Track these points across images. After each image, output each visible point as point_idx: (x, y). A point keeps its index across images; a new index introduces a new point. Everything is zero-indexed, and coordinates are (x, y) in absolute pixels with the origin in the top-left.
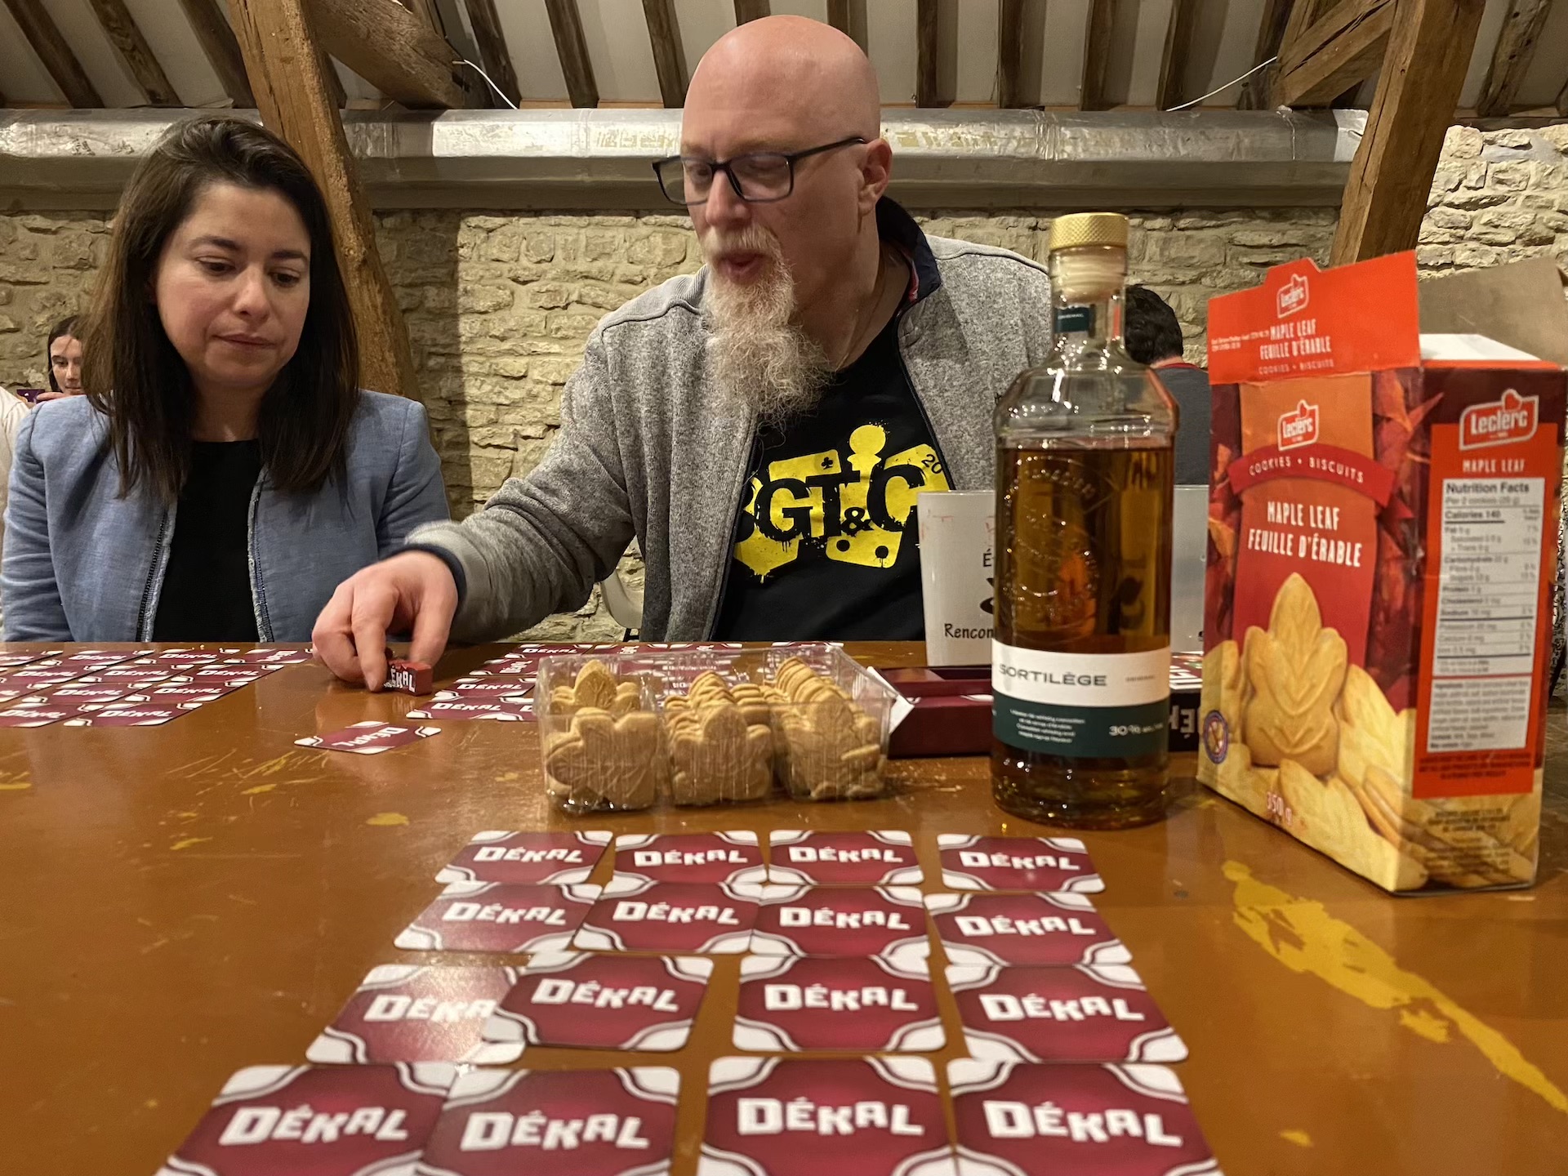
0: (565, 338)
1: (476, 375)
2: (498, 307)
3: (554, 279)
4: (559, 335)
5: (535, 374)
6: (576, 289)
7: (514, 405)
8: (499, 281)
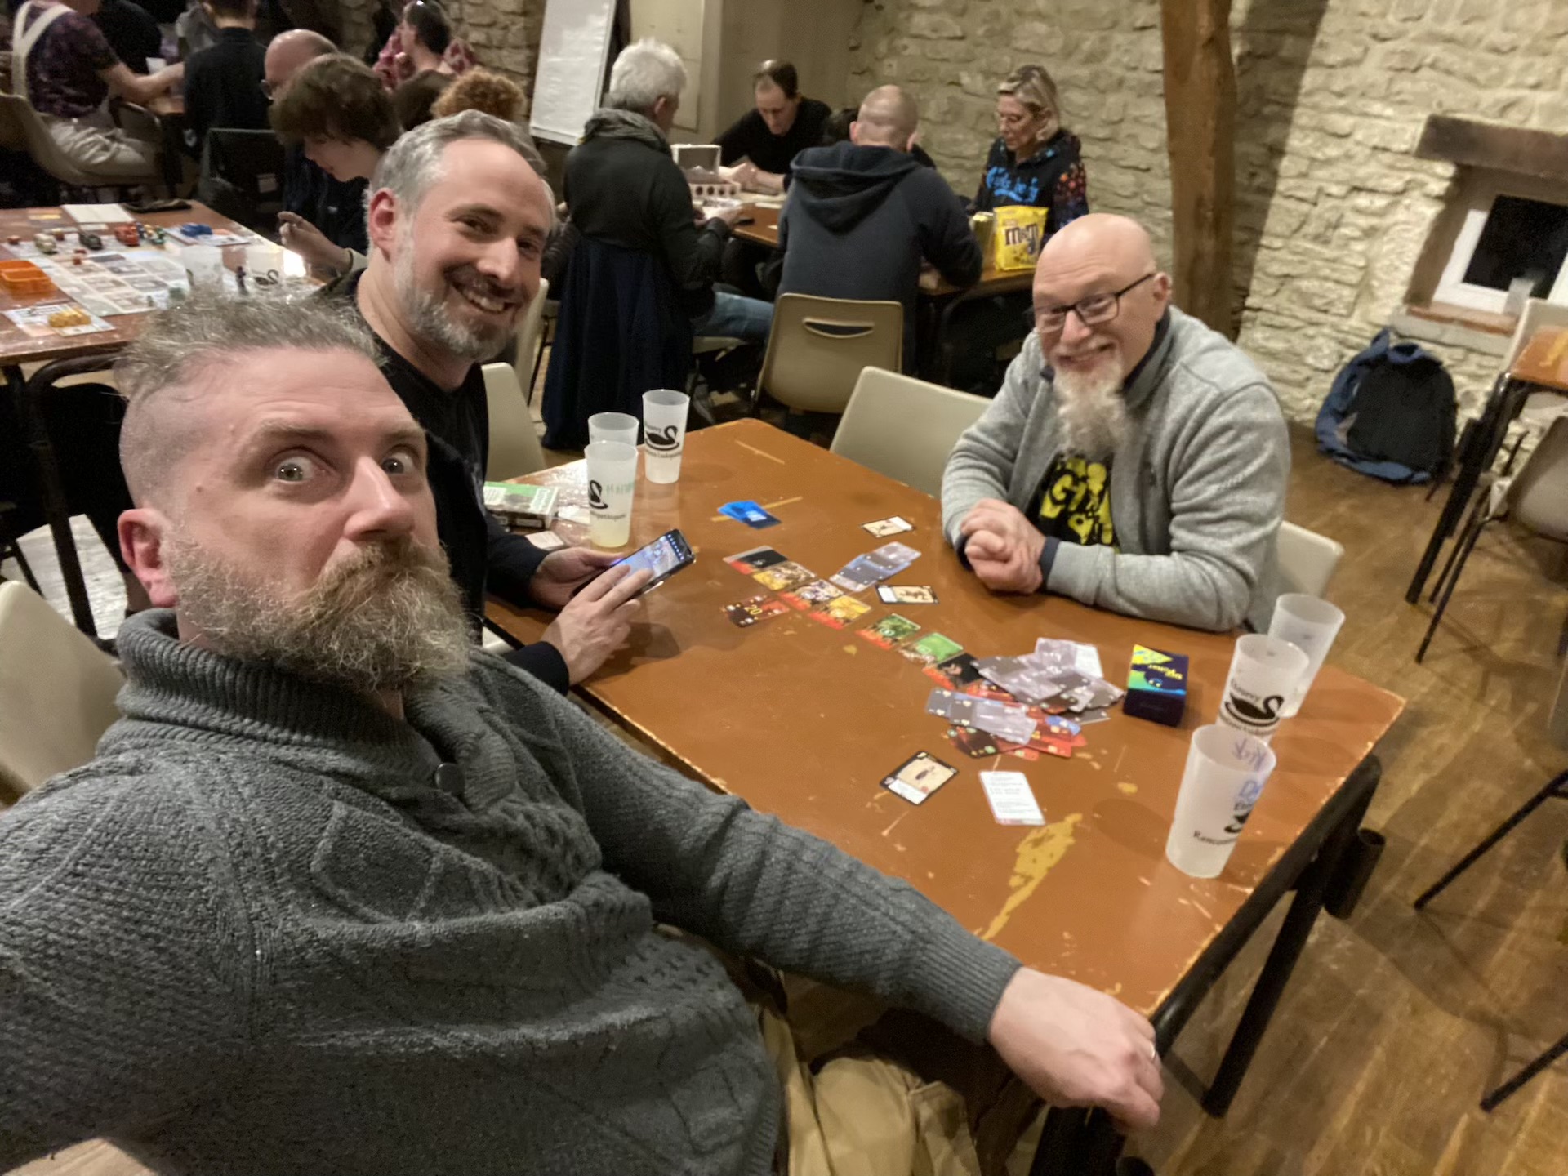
0: (1402, 102)
1: (1302, 128)
2: (1347, 63)
3: (1414, 40)
4: (1398, 98)
5: (1359, 136)
6: (1434, 51)
7: (1328, 162)
8: (1358, 37)
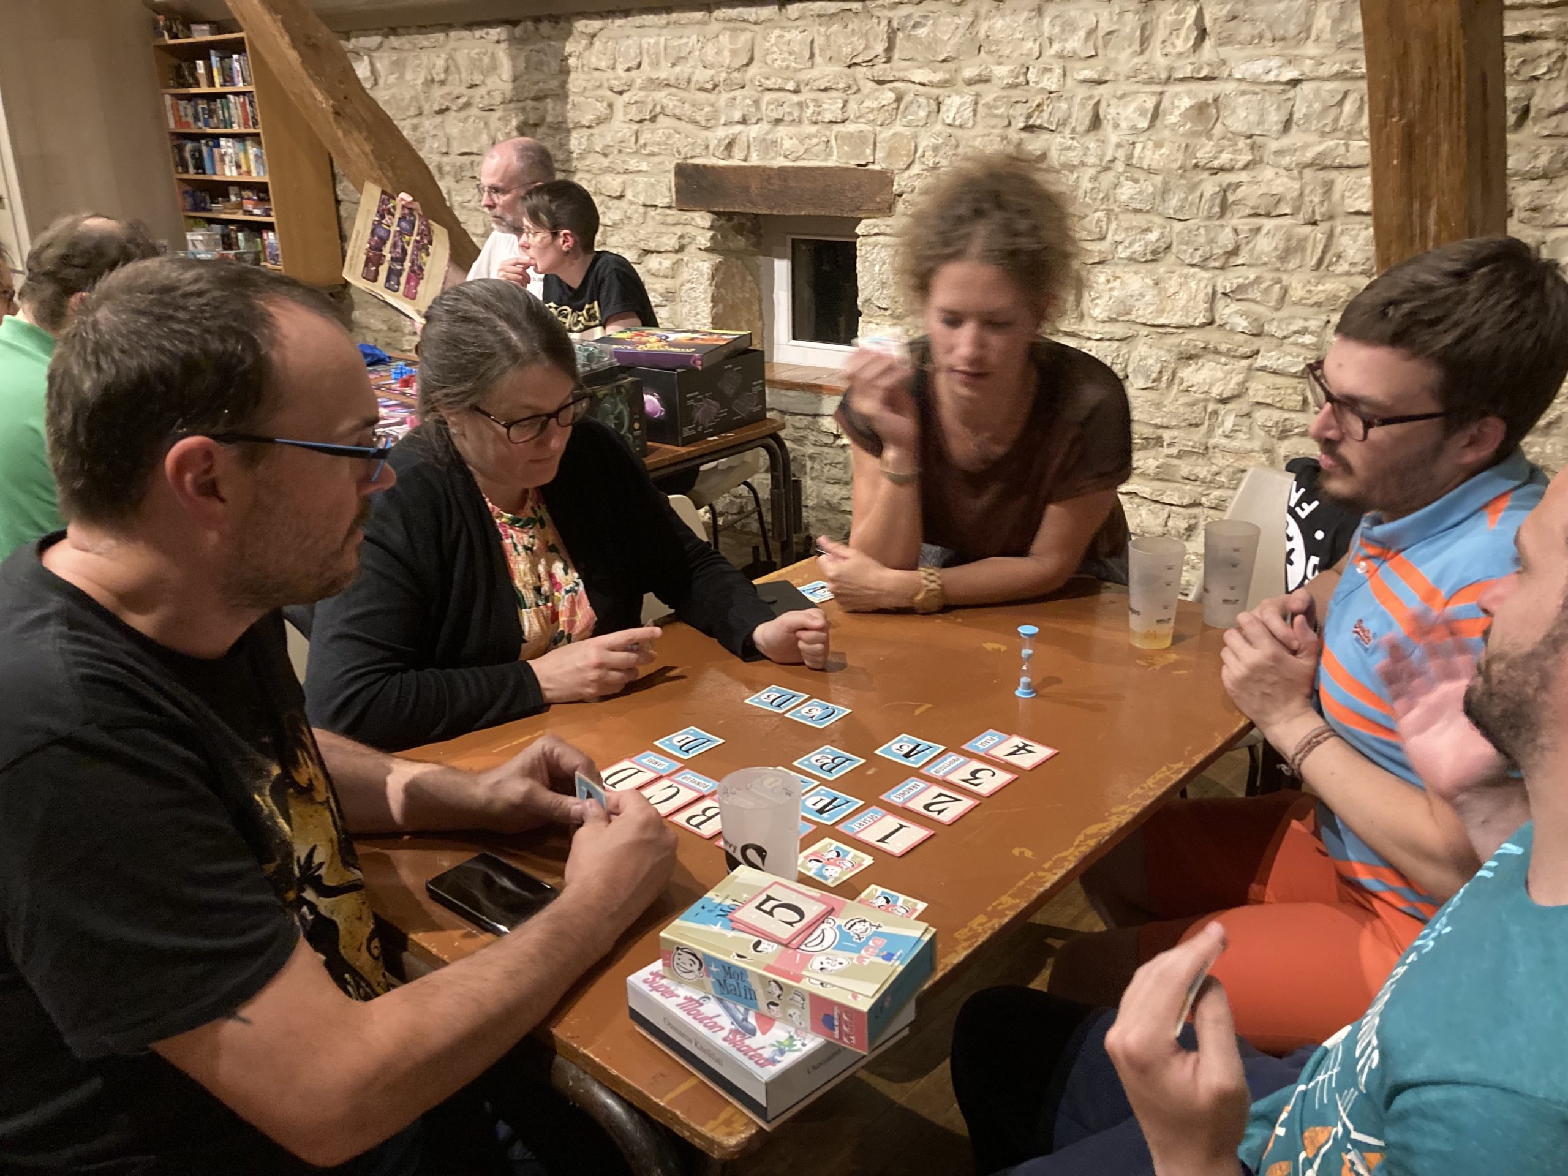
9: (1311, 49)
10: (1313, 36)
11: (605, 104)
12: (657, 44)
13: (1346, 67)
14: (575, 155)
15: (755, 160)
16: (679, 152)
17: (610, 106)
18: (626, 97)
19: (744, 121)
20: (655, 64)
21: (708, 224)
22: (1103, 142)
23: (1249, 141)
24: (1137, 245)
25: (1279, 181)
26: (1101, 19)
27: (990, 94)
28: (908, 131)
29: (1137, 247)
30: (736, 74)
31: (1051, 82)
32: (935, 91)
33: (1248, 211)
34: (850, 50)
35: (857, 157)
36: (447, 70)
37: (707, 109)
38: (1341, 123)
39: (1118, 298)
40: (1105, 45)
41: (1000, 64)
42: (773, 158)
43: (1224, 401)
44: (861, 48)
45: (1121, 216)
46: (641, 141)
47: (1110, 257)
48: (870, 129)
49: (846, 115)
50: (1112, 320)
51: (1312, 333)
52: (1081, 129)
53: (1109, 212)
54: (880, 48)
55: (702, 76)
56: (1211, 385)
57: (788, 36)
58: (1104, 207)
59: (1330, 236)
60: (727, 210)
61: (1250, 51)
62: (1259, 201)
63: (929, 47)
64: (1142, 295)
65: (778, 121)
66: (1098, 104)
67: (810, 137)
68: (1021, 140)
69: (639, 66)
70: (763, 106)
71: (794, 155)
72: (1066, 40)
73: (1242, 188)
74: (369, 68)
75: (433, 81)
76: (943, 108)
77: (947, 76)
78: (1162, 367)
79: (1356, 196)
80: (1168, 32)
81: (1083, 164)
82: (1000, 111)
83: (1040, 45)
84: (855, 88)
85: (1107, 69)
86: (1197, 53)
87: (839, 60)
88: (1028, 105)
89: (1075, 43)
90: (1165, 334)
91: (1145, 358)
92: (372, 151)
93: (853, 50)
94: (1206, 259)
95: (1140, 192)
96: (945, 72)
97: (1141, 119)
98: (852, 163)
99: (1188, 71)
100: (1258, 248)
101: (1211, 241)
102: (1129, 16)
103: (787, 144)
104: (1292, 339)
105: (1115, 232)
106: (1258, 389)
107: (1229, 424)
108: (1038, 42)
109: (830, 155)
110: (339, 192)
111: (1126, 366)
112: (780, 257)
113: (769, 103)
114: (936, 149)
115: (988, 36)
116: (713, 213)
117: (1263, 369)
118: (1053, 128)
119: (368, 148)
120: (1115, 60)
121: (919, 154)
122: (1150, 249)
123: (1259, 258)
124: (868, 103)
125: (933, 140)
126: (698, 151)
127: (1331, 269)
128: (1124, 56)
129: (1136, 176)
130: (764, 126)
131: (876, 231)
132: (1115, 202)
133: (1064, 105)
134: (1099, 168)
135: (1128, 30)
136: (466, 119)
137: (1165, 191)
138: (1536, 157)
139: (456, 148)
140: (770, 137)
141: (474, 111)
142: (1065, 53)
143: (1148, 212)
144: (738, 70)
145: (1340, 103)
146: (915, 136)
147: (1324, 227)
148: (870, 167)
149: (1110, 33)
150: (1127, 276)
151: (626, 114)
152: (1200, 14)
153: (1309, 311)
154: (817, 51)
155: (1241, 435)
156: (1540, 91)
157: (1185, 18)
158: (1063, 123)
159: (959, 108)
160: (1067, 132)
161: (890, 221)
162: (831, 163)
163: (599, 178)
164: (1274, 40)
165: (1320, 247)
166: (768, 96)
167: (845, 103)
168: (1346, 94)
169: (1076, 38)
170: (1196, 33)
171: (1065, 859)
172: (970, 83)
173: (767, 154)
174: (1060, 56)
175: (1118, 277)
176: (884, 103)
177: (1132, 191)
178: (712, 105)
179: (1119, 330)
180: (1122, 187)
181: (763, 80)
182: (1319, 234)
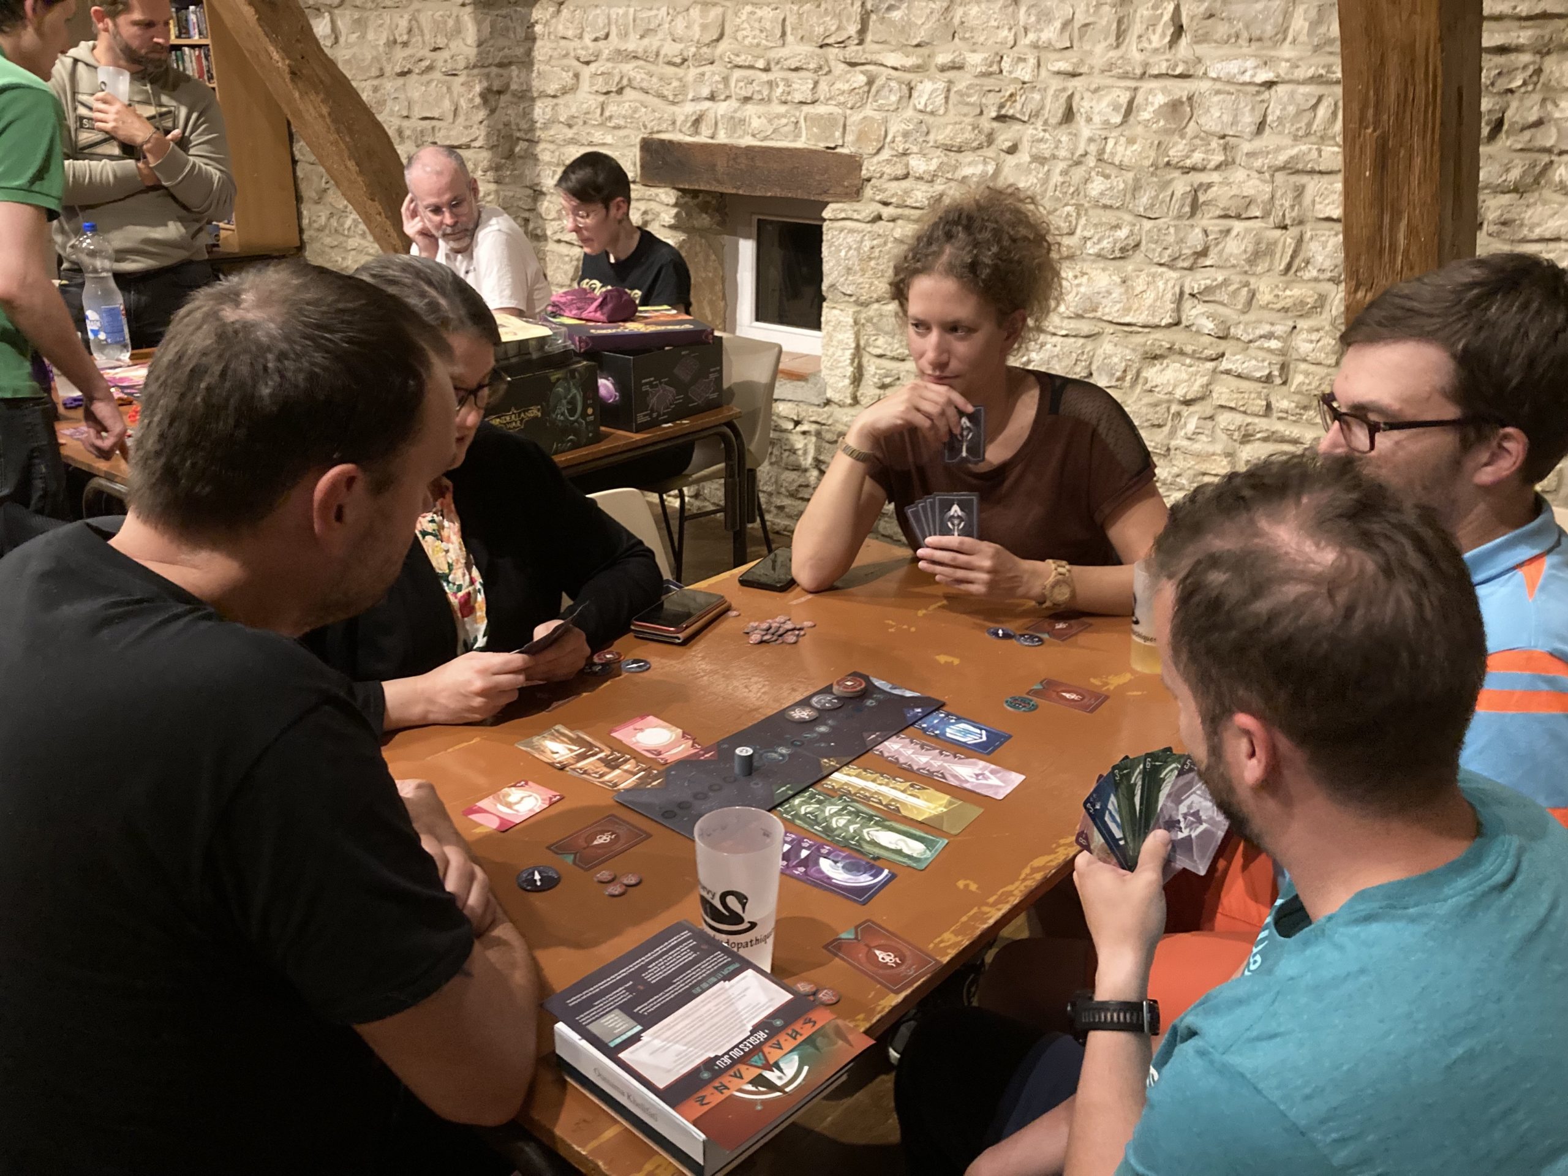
9: (1286, 51)
10: (1290, 38)
11: (571, 74)
12: (626, 14)
13: (1322, 71)
14: (538, 125)
15: (722, 138)
16: (645, 127)
17: (577, 76)
18: (593, 67)
19: (712, 98)
20: (624, 35)
21: (672, 201)
22: (1075, 135)
23: (1222, 141)
24: (1105, 242)
25: (1251, 183)
26: (1078, 11)
27: (963, 81)
28: (878, 116)
29: (1106, 244)
30: (705, 49)
31: (1025, 73)
32: (908, 76)
33: (1219, 212)
34: (822, 29)
35: (826, 139)
36: (410, 31)
37: (675, 84)
38: (1314, 127)
39: (1085, 294)
40: (1081, 38)
41: (974, 51)
42: (740, 137)
43: (1188, 403)
44: (833, 28)
45: (1091, 212)
46: (607, 114)
47: (1078, 253)
48: (840, 111)
49: (816, 96)
50: (1079, 316)
51: (1278, 338)
52: (1053, 121)
53: (1078, 207)
54: (853, 29)
55: (671, 49)
56: (1175, 386)
57: (759, 13)
58: (1073, 201)
59: (1300, 241)
60: (692, 187)
61: (1226, 50)
62: (1230, 202)
63: (902, 31)
64: (1109, 293)
65: (747, 99)
66: (1071, 97)
67: (779, 116)
68: (993, 129)
69: (607, 36)
70: (733, 84)
71: (763, 135)
72: (1042, 30)
73: (1214, 189)
74: (329, 25)
75: (395, 42)
76: (915, 94)
77: (920, 61)
78: (1127, 366)
79: (1327, 202)
80: (1144, 26)
81: (1054, 157)
82: (972, 100)
83: (1015, 34)
84: (826, 69)
85: (1082, 61)
86: (1173, 51)
87: (810, 40)
88: (1001, 94)
89: (1050, 33)
90: (1131, 332)
91: (1110, 356)
92: (329, 114)
93: (825, 30)
94: (1175, 259)
95: (1111, 188)
96: (917, 57)
97: (1114, 113)
98: (821, 145)
99: (1163, 68)
100: (1227, 250)
101: (1182, 241)
102: (1106, 9)
103: (756, 123)
104: (1257, 344)
105: (1085, 228)
106: (1222, 392)
107: (1191, 426)
108: (1013, 31)
109: (798, 136)
110: (296, 153)
111: (1090, 364)
112: (747, 237)
113: (737, 81)
114: (906, 135)
115: (962, 23)
116: (679, 190)
117: (1228, 372)
118: (1026, 119)
119: (325, 110)
120: (1091, 53)
121: (889, 139)
122: (1118, 246)
123: (1227, 260)
124: (839, 85)
125: (903, 126)
126: (665, 125)
127: (1299, 274)
128: (1099, 49)
129: (1108, 171)
130: (733, 104)
131: (843, 215)
132: (1086, 196)
133: (1037, 96)
134: (1070, 162)
135: (1104, 22)
136: (429, 83)
137: (1136, 188)
138: (1508, 170)
139: (417, 112)
140: (738, 115)
141: (437, 75)
142: (1040, 43)
143: (1118, 208)
144: (708, 45)
145: (1315, 107)
146: (886, 121)
147: (1294, 231)
148: (838, 150)
149: (1086, 25)
150: (1095, 273)
151: (592, 85)
152: (1177, 8)
153: (1275, 316)
154: (789, 30)
155: (1203, 438)
156: (1514, 104)
157: (1162, 14)
158: (1036, 114)
159: (931, 94)
160: (1039, 124)
161: (857, 206)
162: (800, 144)
163: (563, 150)
164: (1250, 40)
165: (1290, 252)
166: (737, 74)
167: (816, 83)
168: (1320, 99)
169: (1052, 29)
170: (1172, 30)
171: (1011, 894)
172: (943, 69)
173: (735, 132)
174: (1035, 46)
175: (1086, 274)
176: (855, 85)
177: (1103, 187)
178: (680, 80)
179: (1085, 327)
180: (1092, 182)
181: (732, 57)
182: (1288, 239)
